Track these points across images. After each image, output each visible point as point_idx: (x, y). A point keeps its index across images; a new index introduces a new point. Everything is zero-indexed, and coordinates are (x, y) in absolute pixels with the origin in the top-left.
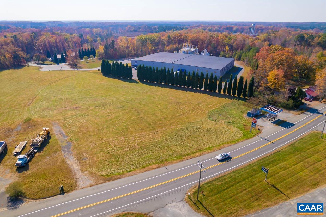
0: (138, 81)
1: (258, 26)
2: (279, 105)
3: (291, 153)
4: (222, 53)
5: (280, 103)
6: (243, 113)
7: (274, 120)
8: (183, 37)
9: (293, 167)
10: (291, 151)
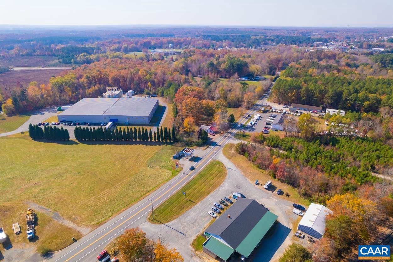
0: (77, 141)
2: (194, 144)
3: (198, 179)
4: (146, 90)
5: (194, 142)
6: (170, 156)
7: (190, 158)
9: (199, 187)
10: (199, 177)
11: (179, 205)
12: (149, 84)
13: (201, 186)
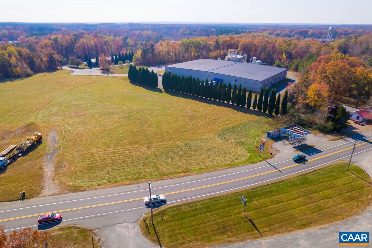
0: (163, 90)
1: (342, 29)
3: (296, 185)
4: (277, 62)
7: (297, 145)
8: (233, 42)
9: (289, 202)
10: (298, 183)
11: (222, 222)
12: (284, 56)
13: (295, 202)
